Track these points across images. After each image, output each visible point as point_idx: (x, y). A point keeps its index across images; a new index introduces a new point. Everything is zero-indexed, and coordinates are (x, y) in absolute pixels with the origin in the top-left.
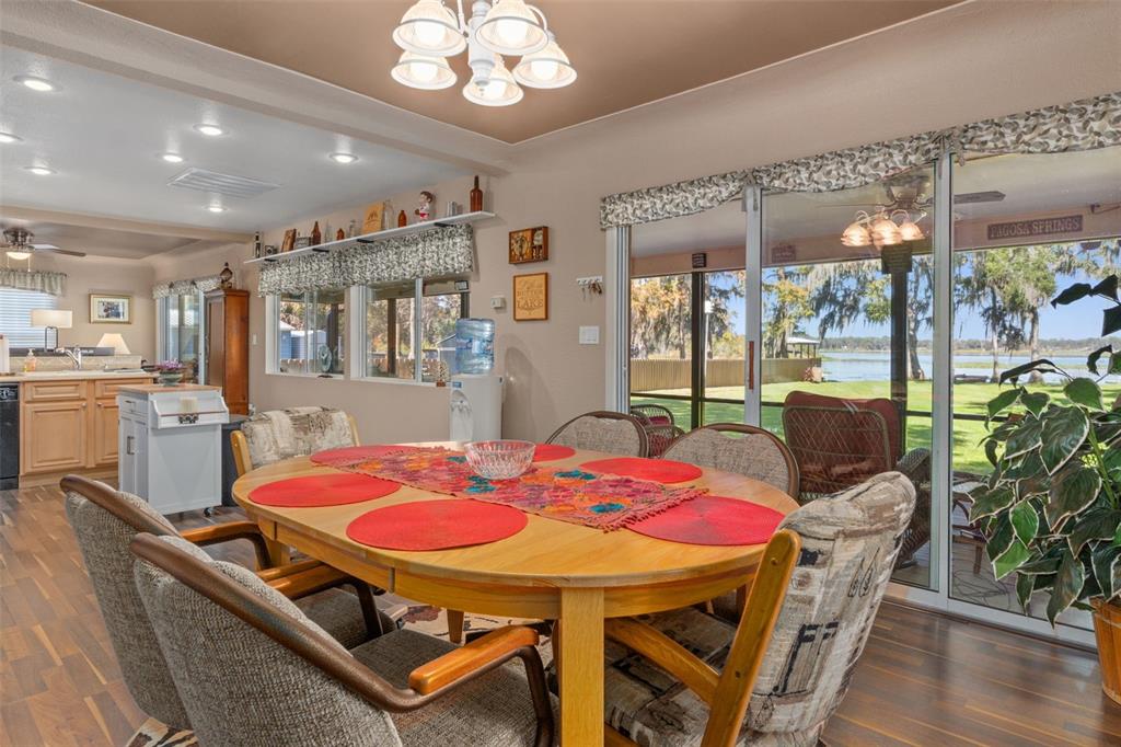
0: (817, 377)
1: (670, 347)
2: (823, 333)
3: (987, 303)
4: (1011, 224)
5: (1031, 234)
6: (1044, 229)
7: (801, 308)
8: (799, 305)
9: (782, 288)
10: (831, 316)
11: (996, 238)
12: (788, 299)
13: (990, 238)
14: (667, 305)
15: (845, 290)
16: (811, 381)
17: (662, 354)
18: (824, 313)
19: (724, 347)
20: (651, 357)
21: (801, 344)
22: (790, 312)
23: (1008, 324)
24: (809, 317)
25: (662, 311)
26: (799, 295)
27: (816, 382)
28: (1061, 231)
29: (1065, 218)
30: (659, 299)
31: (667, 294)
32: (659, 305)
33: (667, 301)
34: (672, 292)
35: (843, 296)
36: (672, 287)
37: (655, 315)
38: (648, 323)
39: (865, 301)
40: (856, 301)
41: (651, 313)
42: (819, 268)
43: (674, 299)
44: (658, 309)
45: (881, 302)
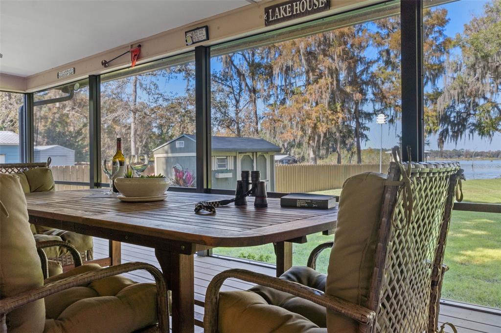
10: (446, 131)
18: (440, 130)
20: (318, 163)
25: (330, 127)
26: (430, 114)
30: (327, 117)
31: (333, 114)
32: (327, 123)
33: (333, 120)
34: (336, 112)
35: (455, 117)
36: (336, 108)
37: (324, 130)
38: (319, 136)
39: (472, 120)
40: (465, 120)
41: (321, 128)
42: (447, 94)
43: (338, 118)
44: (326, 125)
45: (488, 121)
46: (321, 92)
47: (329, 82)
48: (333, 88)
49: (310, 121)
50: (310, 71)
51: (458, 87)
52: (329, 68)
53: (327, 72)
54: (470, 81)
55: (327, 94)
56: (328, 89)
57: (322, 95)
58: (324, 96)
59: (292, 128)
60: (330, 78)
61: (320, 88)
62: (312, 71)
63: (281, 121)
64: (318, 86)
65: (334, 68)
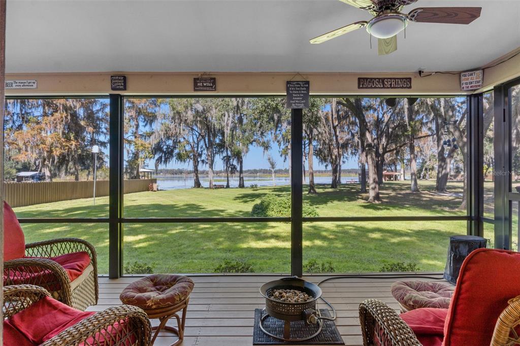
0: (155, 189)
1: (68, 174)
2: (156, 166)
3: (225, 154)
4: (371, 79)
5: (384, 87)
6: (391, 85)
7: (147, 153)
8: (146, 151)
9: (137, 142)
10: (161, 158)
11: (363, 88)
12: (141, 148)
13: (359, 87)
14: (67, 148)
15: (167, 146)
16: (152, 190)
17: (61, 178)
18: (157, 157)
19: (101, 174)
20: (54, 180)
21: (144, 172)
22: (141, 155)
23: (231, 163)
24: (151, 158)
25: (64, 151)
26: (146, 146)
27: (155, 191)
28: (400, 87)
29: (403, 79)
30: (61, 144)
31: (67, 141)
32: (61, 148)
33: (67, 146)
34: (70, 140)
35: (166, 149)
36: (70, 137)
37: (58, 154)
38: (54, 159)
39: (176, 151)
40: (172, 151)
41: (55, 152)
42: (157, 134)
43: (72, 145)
44: (60, 150)
45: (184, 152)
46: (56, 123)
47: (63, 116)
48: (68, 121)
49: (44, 146)
50: (46, 106)
51: (164, 130)
52: (63, 105)
53: (61, 108)
54: (171, 127)
55: (61, 126)
56: (62, 121)
57: (57, 126)
58: (58, 127)
59: (26, 151)
60: (65, 113)
61: (54, 120)
62: (47, 106)
63: (16, 144)
64: (53, 118)
65: (68, 105)
